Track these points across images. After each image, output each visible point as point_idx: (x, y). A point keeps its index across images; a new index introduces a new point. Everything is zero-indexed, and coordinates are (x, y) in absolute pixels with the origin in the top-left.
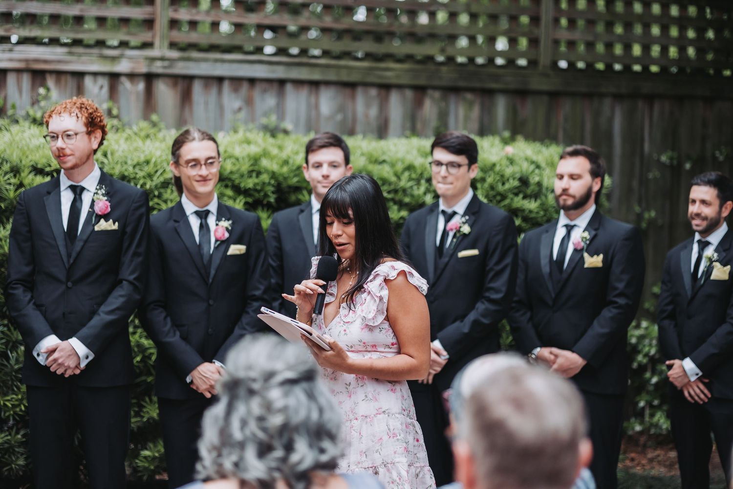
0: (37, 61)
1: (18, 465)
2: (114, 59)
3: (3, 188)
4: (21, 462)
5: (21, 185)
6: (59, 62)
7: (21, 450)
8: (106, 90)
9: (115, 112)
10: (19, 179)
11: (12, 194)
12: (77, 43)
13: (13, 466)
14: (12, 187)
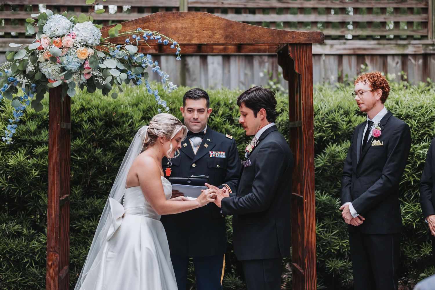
0: (359, 49)
1: (350, 279)
2: (404, 46)
3: (340, 123)
4: (352, 278)
5: (350, 121)
6: (372, 49)
7: (352, 271)
8: (400, 64)
9: (405, 77)
10: (349, 118)
11: (345, 127)
12: (383, 37)
13: (348, 280)
14: (345, 123)
